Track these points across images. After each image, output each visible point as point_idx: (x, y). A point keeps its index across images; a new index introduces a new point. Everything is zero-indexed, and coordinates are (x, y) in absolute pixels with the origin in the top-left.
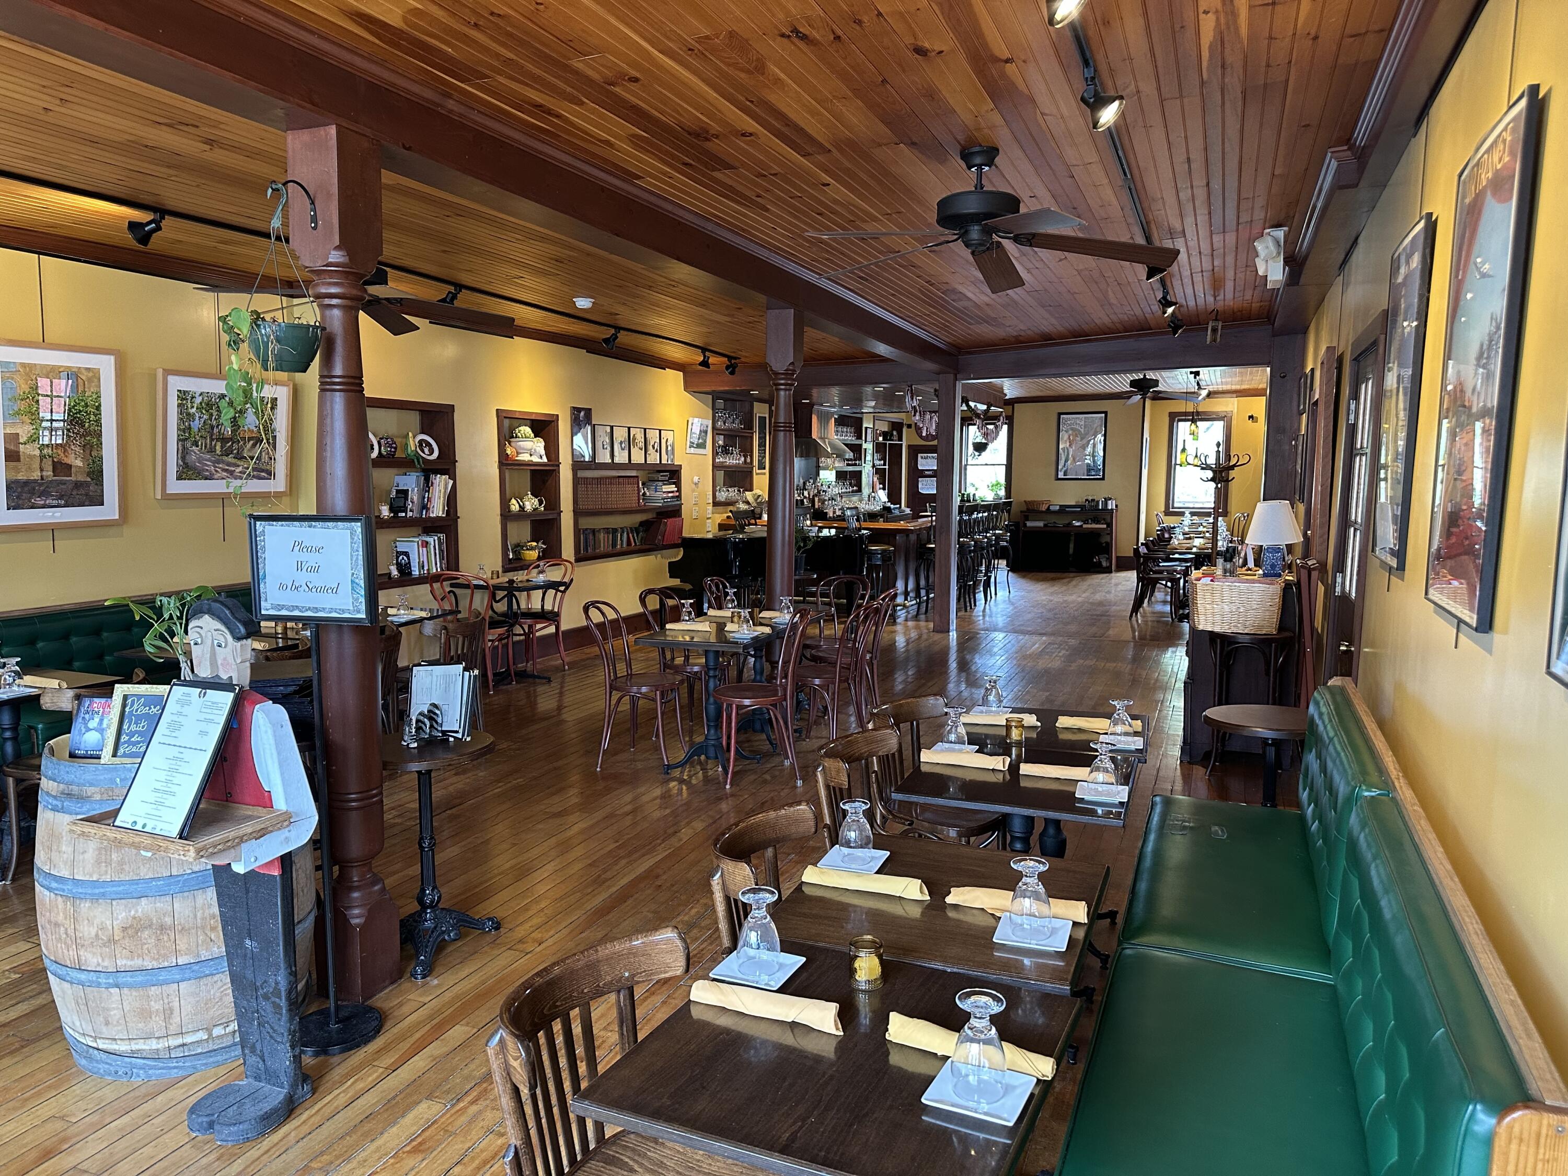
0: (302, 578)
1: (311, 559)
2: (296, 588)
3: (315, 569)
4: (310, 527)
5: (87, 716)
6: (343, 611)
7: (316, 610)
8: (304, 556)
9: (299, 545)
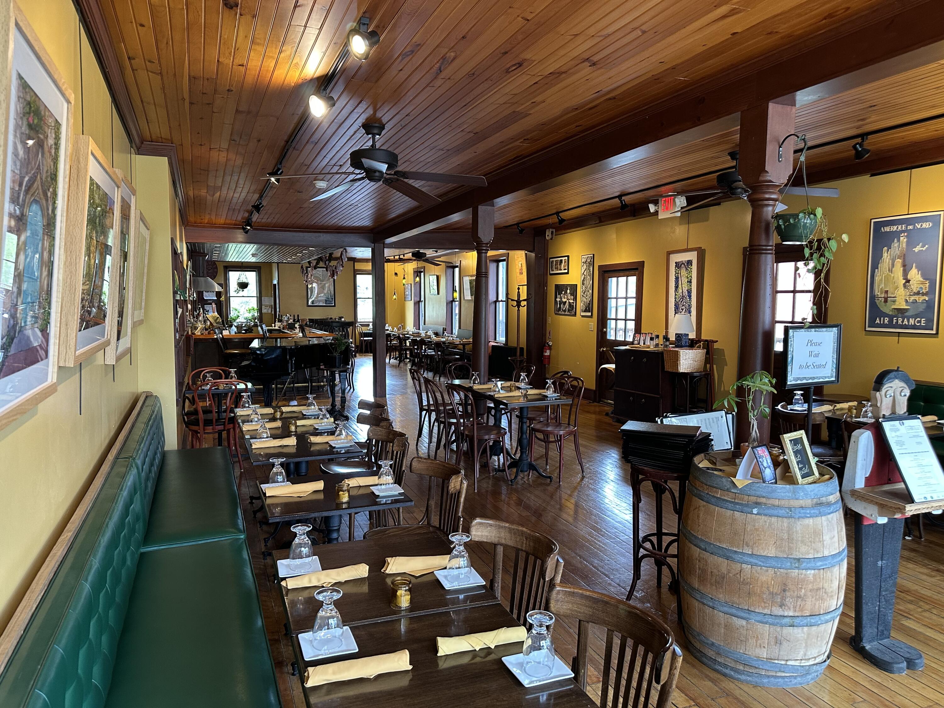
0: (812, 360)
1: (815, 349)
2: (808, 367)
3: (817, 356)
4: (815, 331)
5: (761, 460)
6: (826, 377)
7: (814, 378)
8: (813, 348)
9: (811, 343)
